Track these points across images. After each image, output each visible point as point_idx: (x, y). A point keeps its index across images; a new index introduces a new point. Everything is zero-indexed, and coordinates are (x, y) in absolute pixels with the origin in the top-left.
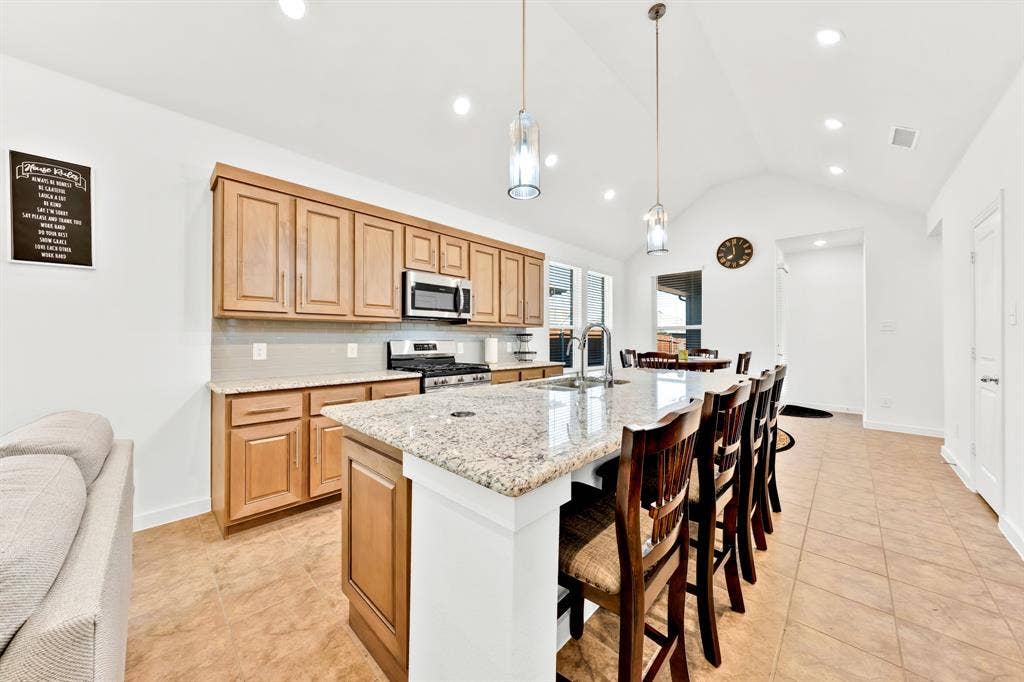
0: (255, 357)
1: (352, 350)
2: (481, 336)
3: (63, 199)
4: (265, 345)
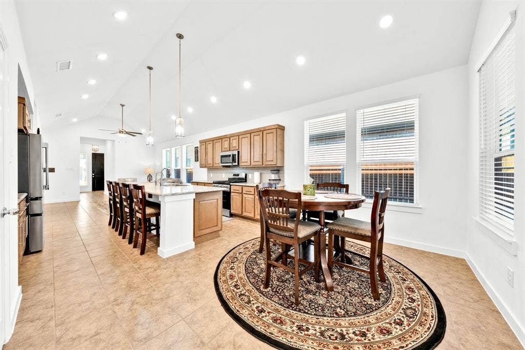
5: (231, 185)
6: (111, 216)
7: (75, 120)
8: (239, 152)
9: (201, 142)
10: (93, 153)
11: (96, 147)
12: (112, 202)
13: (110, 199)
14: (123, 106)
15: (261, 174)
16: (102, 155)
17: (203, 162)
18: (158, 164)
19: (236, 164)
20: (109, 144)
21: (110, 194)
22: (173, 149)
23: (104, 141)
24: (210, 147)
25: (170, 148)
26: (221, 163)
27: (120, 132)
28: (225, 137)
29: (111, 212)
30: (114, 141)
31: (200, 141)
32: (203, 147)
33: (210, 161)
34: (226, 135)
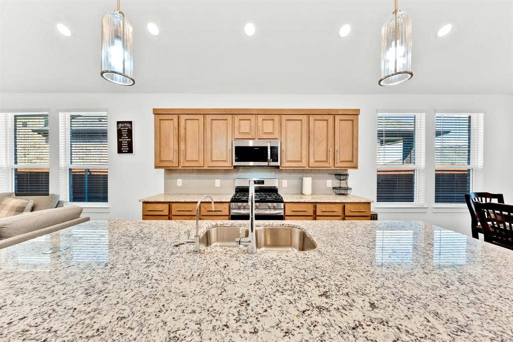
0: (178, 185)
1: (218, 182)
2: (301, 175)
3: (127, 133)
4: (181, 180)
5: (284, 203)
9: (161, 113)
17: (171, 157)
19: (278, 163)
28: (245, 113)
32: (170, 124)
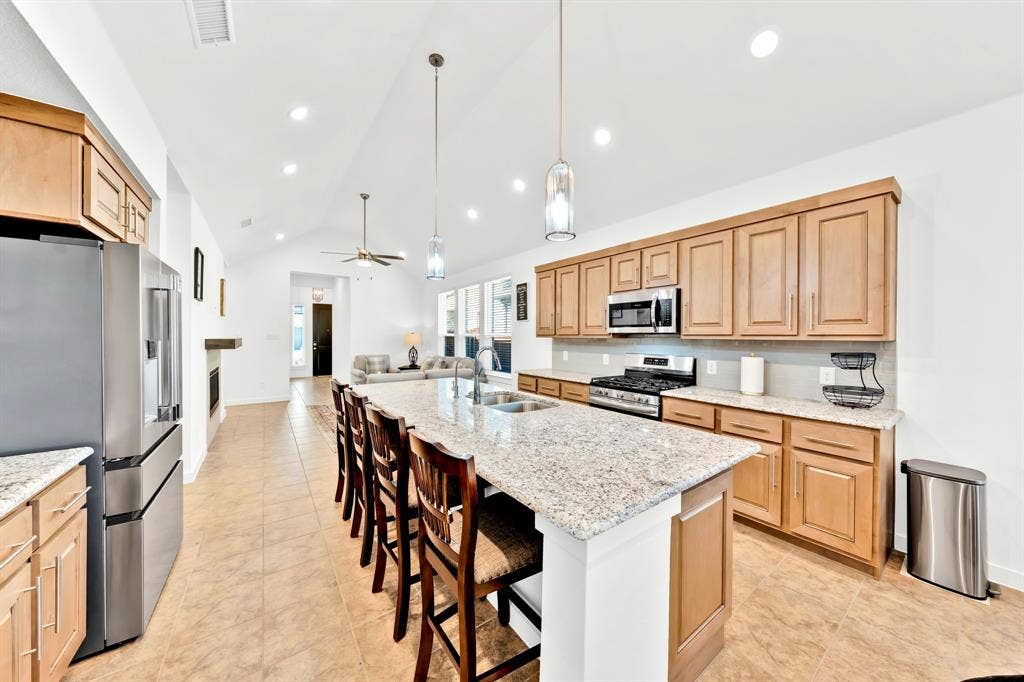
5: (661, 397)
6: (341, 477)
7: (280, 237)
8: (679, 292)
9: (541, 271)
10: (314, 305)
11: (318, 293)
12: (343, 440)
13: (339, 432)
14: (365, 197)
15: (766, 362)
16: (329, 308)
17: (548, 322)
18: (429, 325)
19: (672, 329)
20: (340, 283)
21: (340, 419)
22: (462, 292)
23: (331, 280)
24: (568, 282)
25: (454, 289)
26: (611, 326)
27: (362, 256)
28: (625, 250)
29: (341, 466)
30: (348, 278)
31: (536, 268)
32: (549, 283)
33: (568, 319)
34: (628, 244)
